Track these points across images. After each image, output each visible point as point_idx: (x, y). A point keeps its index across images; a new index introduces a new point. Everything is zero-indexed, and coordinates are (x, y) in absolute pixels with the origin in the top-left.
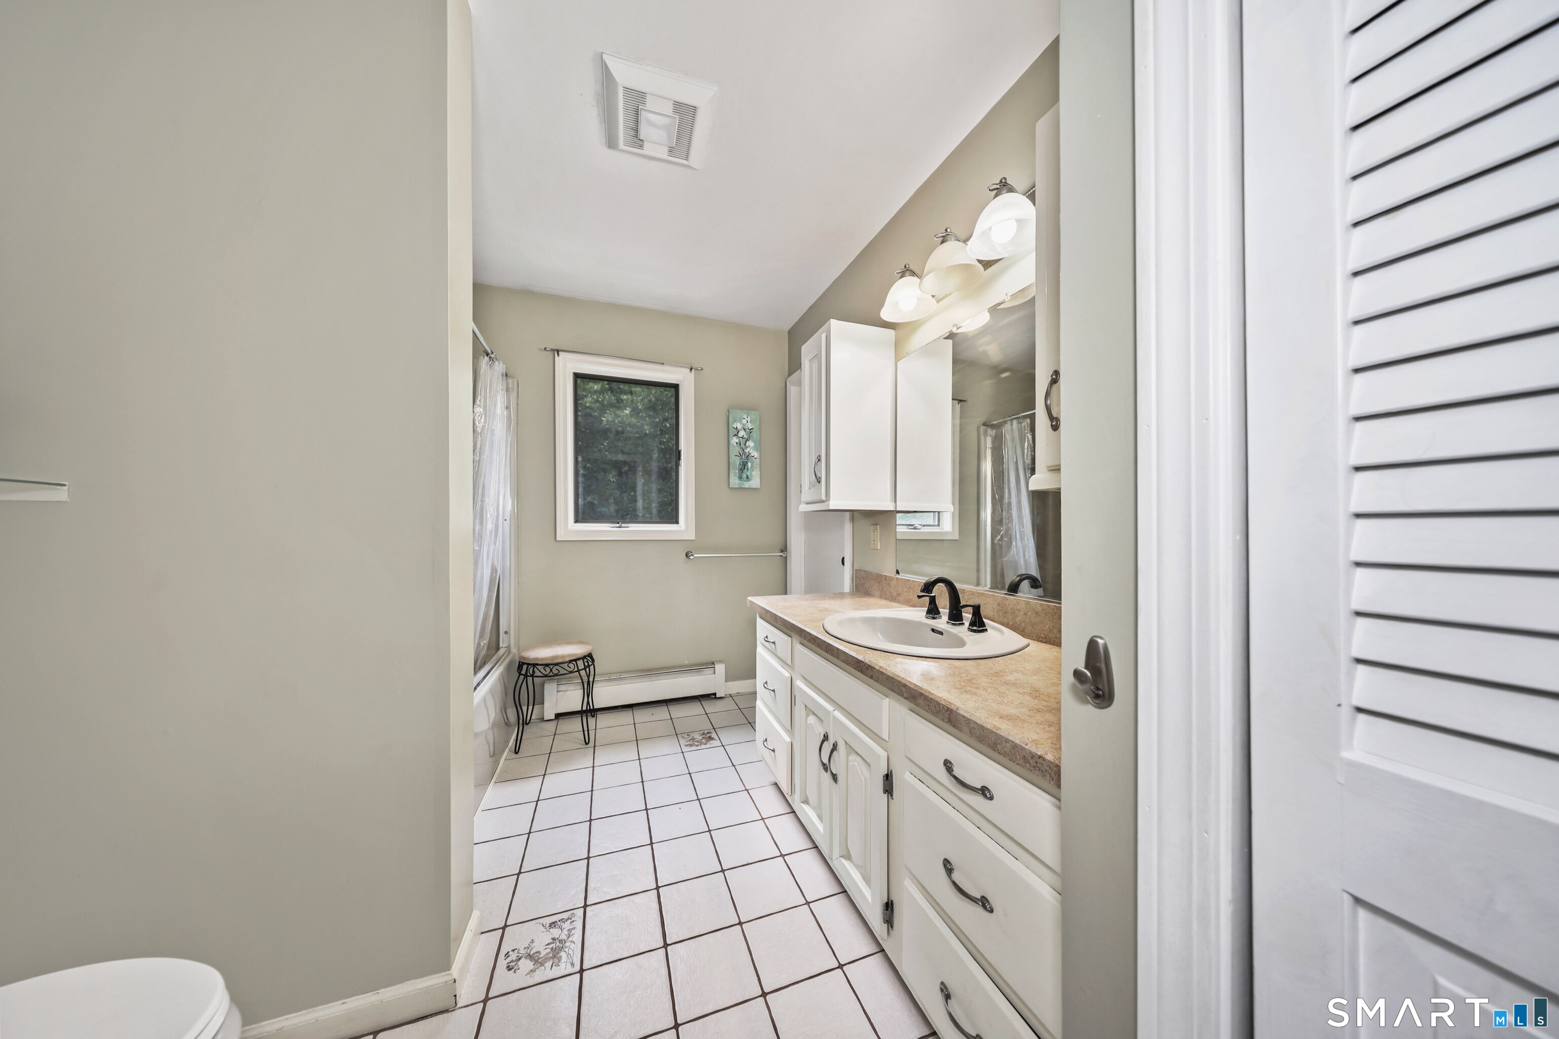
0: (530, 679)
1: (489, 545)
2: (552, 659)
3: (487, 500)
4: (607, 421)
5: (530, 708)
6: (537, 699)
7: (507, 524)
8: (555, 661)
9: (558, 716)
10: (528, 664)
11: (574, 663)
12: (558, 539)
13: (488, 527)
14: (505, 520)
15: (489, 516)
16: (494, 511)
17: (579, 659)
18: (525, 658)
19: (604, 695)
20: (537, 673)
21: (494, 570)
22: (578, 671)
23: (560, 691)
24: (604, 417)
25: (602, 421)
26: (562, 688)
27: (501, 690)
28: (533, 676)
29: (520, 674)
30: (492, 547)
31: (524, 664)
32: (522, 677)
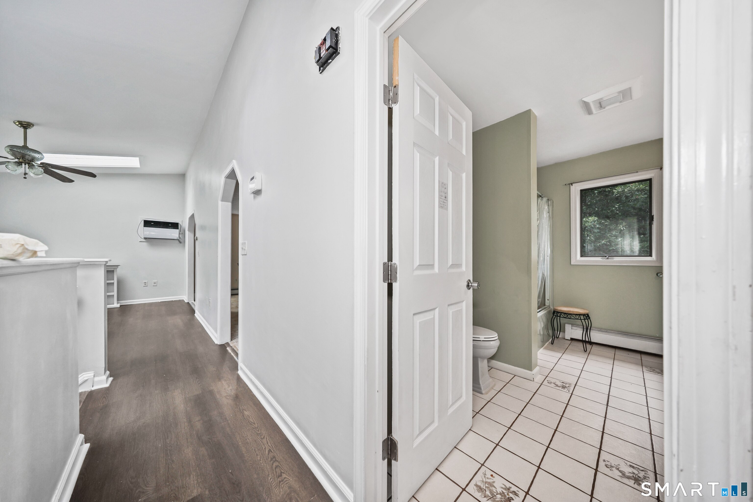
0: (558, 318)
1: (541, 265)
2: (568, 312)
3: (541, 249)
4: (618, 192)
5: (559, 332)
6: (562, 329)
7: (548, 258)
8: (569, 313)
9: (572, 339)
10: (557, 312)
11: (579, 316)
12: (572, 264)
13: (541, 259)
14: (548, 256)
15: (541, 255)
16: (543, 253)
17: (581, 315)
18: (556, 309)
19: (596, 337)
20: (561, 316)
21: (543, 275)
22: (581, 319)
23: (573, 329)
24: (615, 190)
25: (613, 192)
26: (574, 328)
27: (546, 321)
28: (560, 317)
29: (554, 315)
30: (543, 266)
31: (555, 311)
32: (554, 316)
